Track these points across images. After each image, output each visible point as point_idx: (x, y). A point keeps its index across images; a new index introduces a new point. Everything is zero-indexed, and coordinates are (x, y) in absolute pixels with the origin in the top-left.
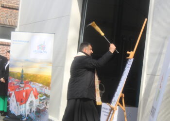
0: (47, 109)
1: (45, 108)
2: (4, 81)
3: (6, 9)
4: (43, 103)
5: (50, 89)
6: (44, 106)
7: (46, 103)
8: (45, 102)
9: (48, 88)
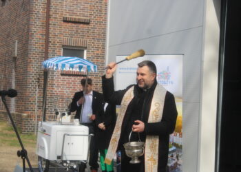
0: (180, 165)
1: (176, 164)
2: (104, 128)
3: (70, 24)
4: (172, 156)
5: (181, 135)
6: (174, 162)
7: (177, 157)
8: (175, 156)
9: (178, 134)
